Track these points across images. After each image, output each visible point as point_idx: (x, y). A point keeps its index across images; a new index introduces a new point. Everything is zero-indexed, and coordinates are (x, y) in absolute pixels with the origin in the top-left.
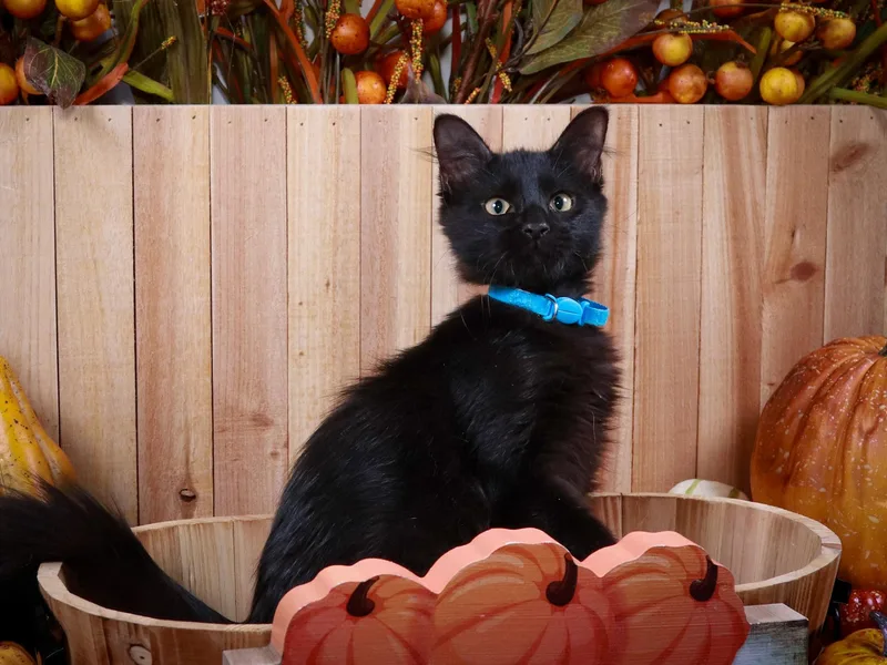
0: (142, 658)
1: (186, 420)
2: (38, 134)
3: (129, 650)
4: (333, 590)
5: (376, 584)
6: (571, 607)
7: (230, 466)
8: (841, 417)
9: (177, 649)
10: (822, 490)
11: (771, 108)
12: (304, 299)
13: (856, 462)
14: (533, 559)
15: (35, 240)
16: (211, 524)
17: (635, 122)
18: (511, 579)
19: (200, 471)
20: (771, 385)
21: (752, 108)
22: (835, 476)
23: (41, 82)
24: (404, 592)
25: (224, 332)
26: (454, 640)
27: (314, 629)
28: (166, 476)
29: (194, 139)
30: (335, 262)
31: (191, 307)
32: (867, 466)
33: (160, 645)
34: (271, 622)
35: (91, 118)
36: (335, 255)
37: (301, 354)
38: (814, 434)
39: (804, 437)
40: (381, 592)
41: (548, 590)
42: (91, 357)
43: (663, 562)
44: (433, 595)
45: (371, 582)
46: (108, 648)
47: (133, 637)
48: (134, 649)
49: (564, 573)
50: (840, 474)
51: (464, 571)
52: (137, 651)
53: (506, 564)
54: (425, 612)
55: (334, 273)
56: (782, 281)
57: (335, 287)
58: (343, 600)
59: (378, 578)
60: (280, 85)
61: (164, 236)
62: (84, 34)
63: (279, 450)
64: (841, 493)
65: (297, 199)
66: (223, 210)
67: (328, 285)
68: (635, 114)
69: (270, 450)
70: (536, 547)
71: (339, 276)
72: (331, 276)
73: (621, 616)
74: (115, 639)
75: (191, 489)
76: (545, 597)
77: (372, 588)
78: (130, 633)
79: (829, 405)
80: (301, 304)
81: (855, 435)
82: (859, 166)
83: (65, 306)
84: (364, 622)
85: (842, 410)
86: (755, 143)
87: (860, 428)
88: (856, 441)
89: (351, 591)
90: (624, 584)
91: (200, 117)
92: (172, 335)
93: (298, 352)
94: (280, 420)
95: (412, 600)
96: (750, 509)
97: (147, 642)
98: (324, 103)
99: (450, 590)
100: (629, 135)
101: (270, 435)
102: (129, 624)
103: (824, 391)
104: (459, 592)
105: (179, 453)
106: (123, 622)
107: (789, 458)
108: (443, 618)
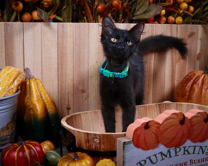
0: (97, 141)
1: (68, 91)
2: (38, 28)
3: (93, 139)
4: (142, 124)
5: (150, 122)
6: (184, 125)
7: (77, 101)
8: (200, 86)
9: (105, 139)
10: (197, 101)
11: (179, 25)
12: (92, 65)
13: (204, 95)
14: (178, 116)
15: (37, 53)
16: (87, 113)
17: (154, 27)
18: (174, 120)
19: (71, 103)
20: (177, 81)
21: (175, 25)
22: (199, 98)
23: (41, 17)
24: (155, 124)
25: (76, 72)
26: (164, 133)
27: (138, 132)
28: (64, 104)
29: (70, 30)
30: (98, 57)
31: (70, 67)
32: (206, 96)
33: (101, 138)
34: (126, 132)
35: (49, 25)
36: (98, 55)
37: (91, 77)
38: (194, 90)
39: (192, 90)
40: (150, 124)
41: (180, 122)
42: (49, 79)
43: (199, 115)
44: (160, 124)
45: (149, 122)
46: (88, 139)
47: (95, 137)
48: (95, 139)
49: (183, 118)
50: (200, 97)
51: (166, 119)
52: (95, 140)
53: (173, 117)
54: (158, 128)
55: (98, 59)
56: (179, 60)
57: (98, 62)
58: (144, 126)
59: (150, 121)
60: (84, 19)
61: (64, 52)
62: (46, 6)
63: (87, 98)
64: (201, 101)
65: (91, 43)
66: (76, 46)
67: (97, 62)
68: (155, 26)
69: (85, 97)
70: (178, 113)
71: (99, 60)
72: (97, 60)
73: (192, 126)
74: (90, 137)
75: (69, 107)
76: (179, 123)
77: (149, 123)
78: (94, 136)
79: (197, 84)
80: (91, 66)
81: (203, 90)
82: (193, 37)
83: (44, 67)
84: (147, 130)
85: (200, 85)
86: (176, 32)
87: (205, 88)
88: (204, 91)
89: (145, 124)
90: (193, 120)
91: (72, 25)
92: (66, 74)
93: (91, 76)
94: (87, 91)
95: (156, 125)
96: (192, 105)
97: (98, 137)
98: (94, 23)
99: (163, 123)
100: (153, 30)
101: (85, 95)
102: (94, 134)
103: (195, 81)
104: (165, 123)
105: (67, 99)
106: (93, 134)
107: (188, 95)
108: (162, 128)
